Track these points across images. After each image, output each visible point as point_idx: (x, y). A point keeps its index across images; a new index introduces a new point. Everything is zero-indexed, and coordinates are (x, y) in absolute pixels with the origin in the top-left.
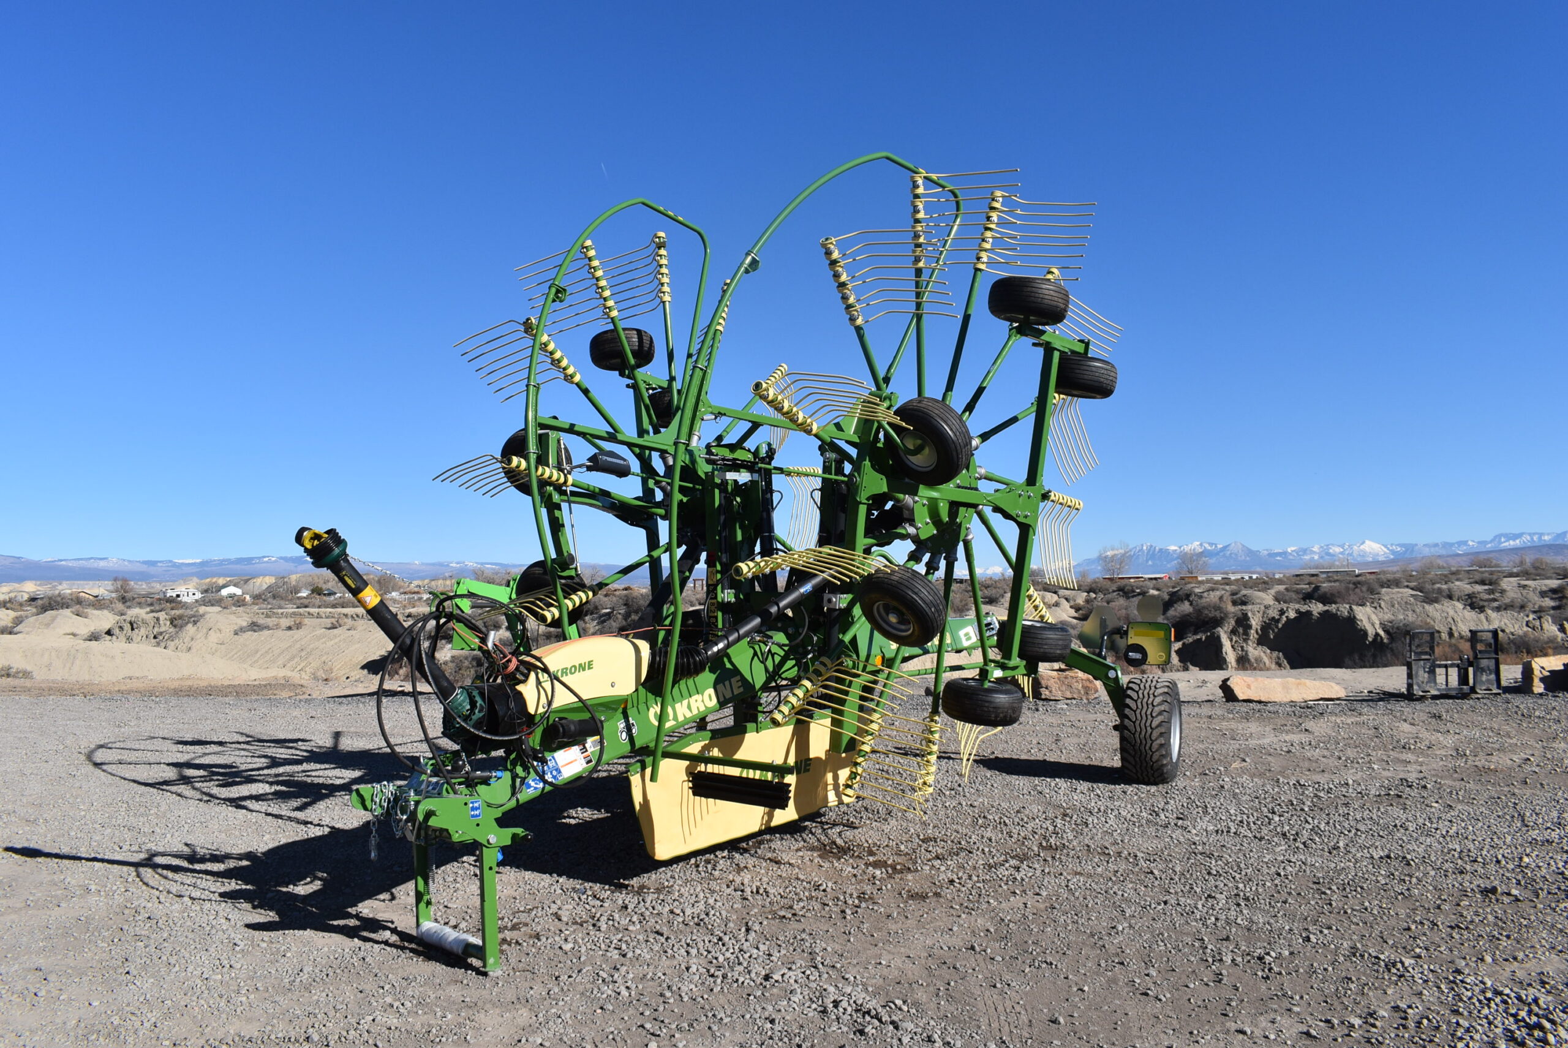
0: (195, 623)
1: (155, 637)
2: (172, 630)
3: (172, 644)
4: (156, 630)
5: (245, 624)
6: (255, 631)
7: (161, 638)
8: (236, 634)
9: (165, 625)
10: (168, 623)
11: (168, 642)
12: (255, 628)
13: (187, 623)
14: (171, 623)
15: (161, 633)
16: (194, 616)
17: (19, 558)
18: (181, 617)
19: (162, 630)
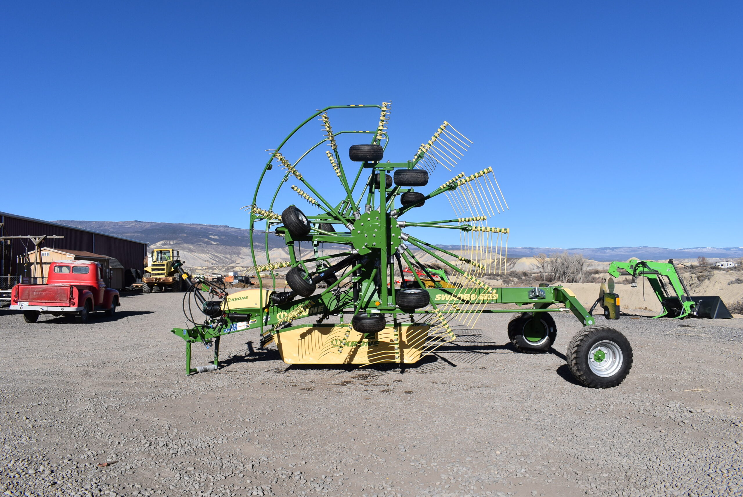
0: (709, 279)
1: (690, 286)
2: (698, 282)
3: (698, 289)
4: (691, 282)
5: (734, 280)
6: (738, 283)
7: (693, 286)
8: (729, 284)
9: (695, 280)
10: (696, 279)
11: (696, 288)
12: (739, 282)
13: (705, 279)
14: (698, 279)
15: (693, 284)
16: (709, 276)
17: (665, 249)
18: (702, 276)
19: (693, 282)
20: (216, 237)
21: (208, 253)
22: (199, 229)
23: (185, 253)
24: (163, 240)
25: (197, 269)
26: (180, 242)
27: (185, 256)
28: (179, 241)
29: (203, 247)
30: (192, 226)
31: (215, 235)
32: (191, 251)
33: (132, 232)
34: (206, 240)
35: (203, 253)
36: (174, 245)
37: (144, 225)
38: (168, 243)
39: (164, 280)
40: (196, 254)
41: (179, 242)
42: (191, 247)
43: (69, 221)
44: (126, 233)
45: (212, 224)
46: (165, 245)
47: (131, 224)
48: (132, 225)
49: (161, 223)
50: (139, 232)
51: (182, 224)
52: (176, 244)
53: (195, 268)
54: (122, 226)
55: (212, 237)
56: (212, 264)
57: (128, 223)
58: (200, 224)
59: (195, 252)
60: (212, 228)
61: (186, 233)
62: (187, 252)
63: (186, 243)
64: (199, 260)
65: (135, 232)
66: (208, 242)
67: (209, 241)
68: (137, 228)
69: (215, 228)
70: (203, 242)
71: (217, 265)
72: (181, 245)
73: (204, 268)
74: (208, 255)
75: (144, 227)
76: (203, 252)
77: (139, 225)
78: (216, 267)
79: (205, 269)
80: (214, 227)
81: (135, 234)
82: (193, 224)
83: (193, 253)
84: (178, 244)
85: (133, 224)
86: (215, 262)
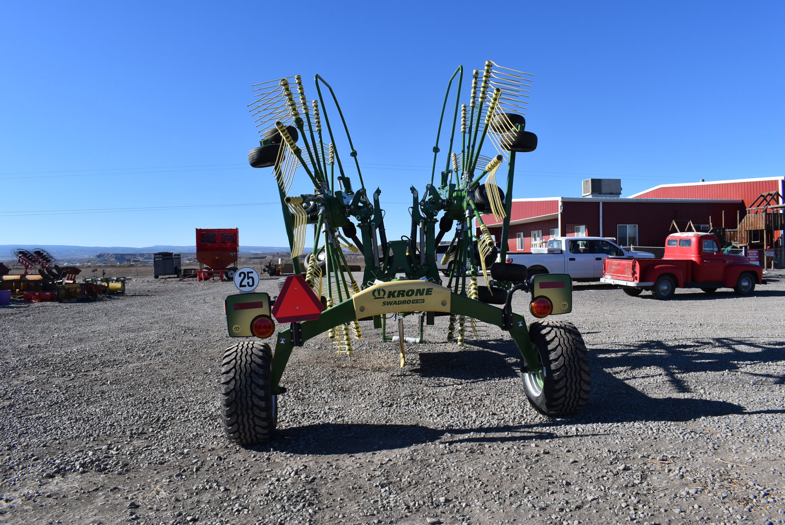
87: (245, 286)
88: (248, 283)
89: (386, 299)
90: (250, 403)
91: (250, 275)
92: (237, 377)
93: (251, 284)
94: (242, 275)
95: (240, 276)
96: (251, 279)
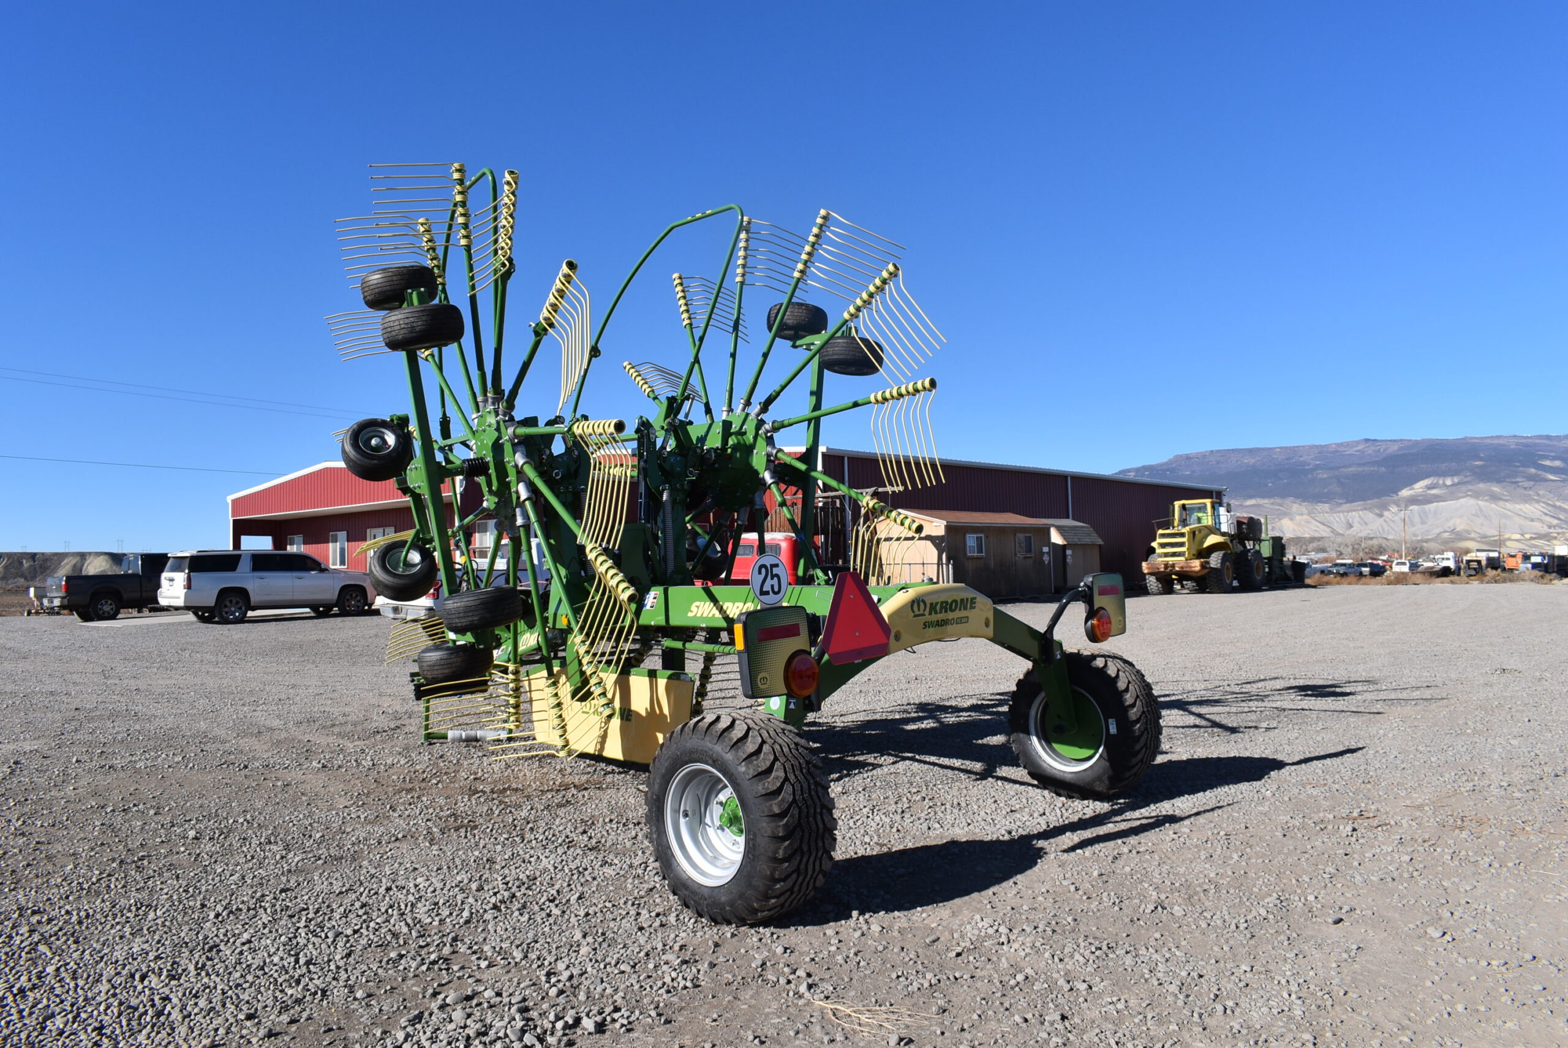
20: (1557, 463)
21: (1538, 502)
22: (1513, 447)
23: (1480, 503)
24: (1427, 476)
25: (1509, 539)
26: (1468, 479)
27: (1481, 510)
28: (1466, 476)
29: (1525, 488)
30: (1496, 442)
31: (1554, 459)
32: (1495, 498)
33: (1359, 465)
34: (1533, 471)
35: (1526, 502)
36: (1454, 488)
37: (1384, 447)
38: (1441, 482)
39: (1182, 568)
40: (1508, 505)
41: (1466, 480)
42: (1496, 489)
43: (1229, 450)
44: (1344, 467)
45: (1545, 433)
46: (1434, 488)
47: (1354, 446)
48: (1357, 448)
49: (1423, 440)
50: (1373, 463)
51: (1472, 438)
52: (1459, 483)
53: (1506, 536)
54: (1337, 451)
55: (1547, 463)
56: (1550, 527)
57: (1348, 445)
58: (1515, 436)
59: (1507, 501)
60: (1546, 442)
61: (1481, 459)
62: (1486, 501)
63: (1482, 480)
64: (1517, 519)
65: (1364, 464)
66: (1538, 475)
67: (1540, 472)
68: (1369, 455)
69: (1555, 443)
70: (1524, 477)
71: (1562, 528)
72: (1470, 487)
73: (1528, 536)
74: (1537, 506)
75: (1384, 451)
76: (1527, 500)
77: (1373, 448)
78: (1558, 534)
79: (1531, 538)
80: (1551, 440)
81: (1366, 469)
82: (1498, 437)
83: (1501, 503)
84: (1465, 483)
85: (1360, 447)
86: (1555, 522)
87: (767, 593)
88: (772, 586)
89: (928, 618)
90: (821, 826)
91: (775, 571)
92: (792, 778)
93: (776, 589)
94: (763, 570)
95: (760, 573)
96: (776, 579)
